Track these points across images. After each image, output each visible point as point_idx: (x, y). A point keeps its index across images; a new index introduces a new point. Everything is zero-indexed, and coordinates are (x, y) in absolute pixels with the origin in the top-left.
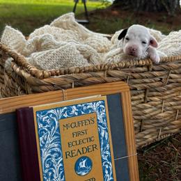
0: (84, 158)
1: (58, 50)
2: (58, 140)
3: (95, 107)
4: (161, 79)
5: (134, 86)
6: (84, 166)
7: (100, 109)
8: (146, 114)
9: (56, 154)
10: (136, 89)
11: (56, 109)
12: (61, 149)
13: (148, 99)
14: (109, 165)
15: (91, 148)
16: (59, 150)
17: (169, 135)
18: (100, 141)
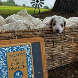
0: (19, 71)
1: (14, 23)
2: (6, 62)
3: (25, 48)
4: (61, 37)
5: (48, 40)
6: (18, 75)
7: (28, 49)
8: (54, 53)
9: (4, 69)
10: (48, 41)
11: (6, 48)
12: (7, 66)
13: (55, 46)
14: (31, 75)
15: (23, 66)
16: (6, 67)
17: (67, 64)
18: (27, 63)
